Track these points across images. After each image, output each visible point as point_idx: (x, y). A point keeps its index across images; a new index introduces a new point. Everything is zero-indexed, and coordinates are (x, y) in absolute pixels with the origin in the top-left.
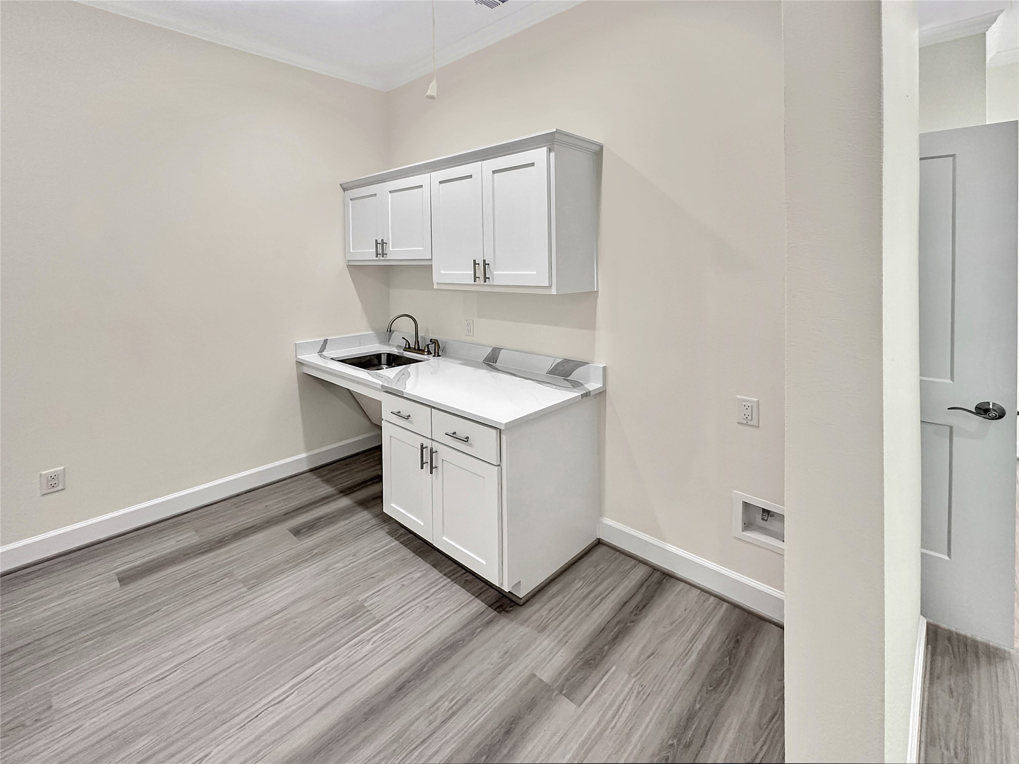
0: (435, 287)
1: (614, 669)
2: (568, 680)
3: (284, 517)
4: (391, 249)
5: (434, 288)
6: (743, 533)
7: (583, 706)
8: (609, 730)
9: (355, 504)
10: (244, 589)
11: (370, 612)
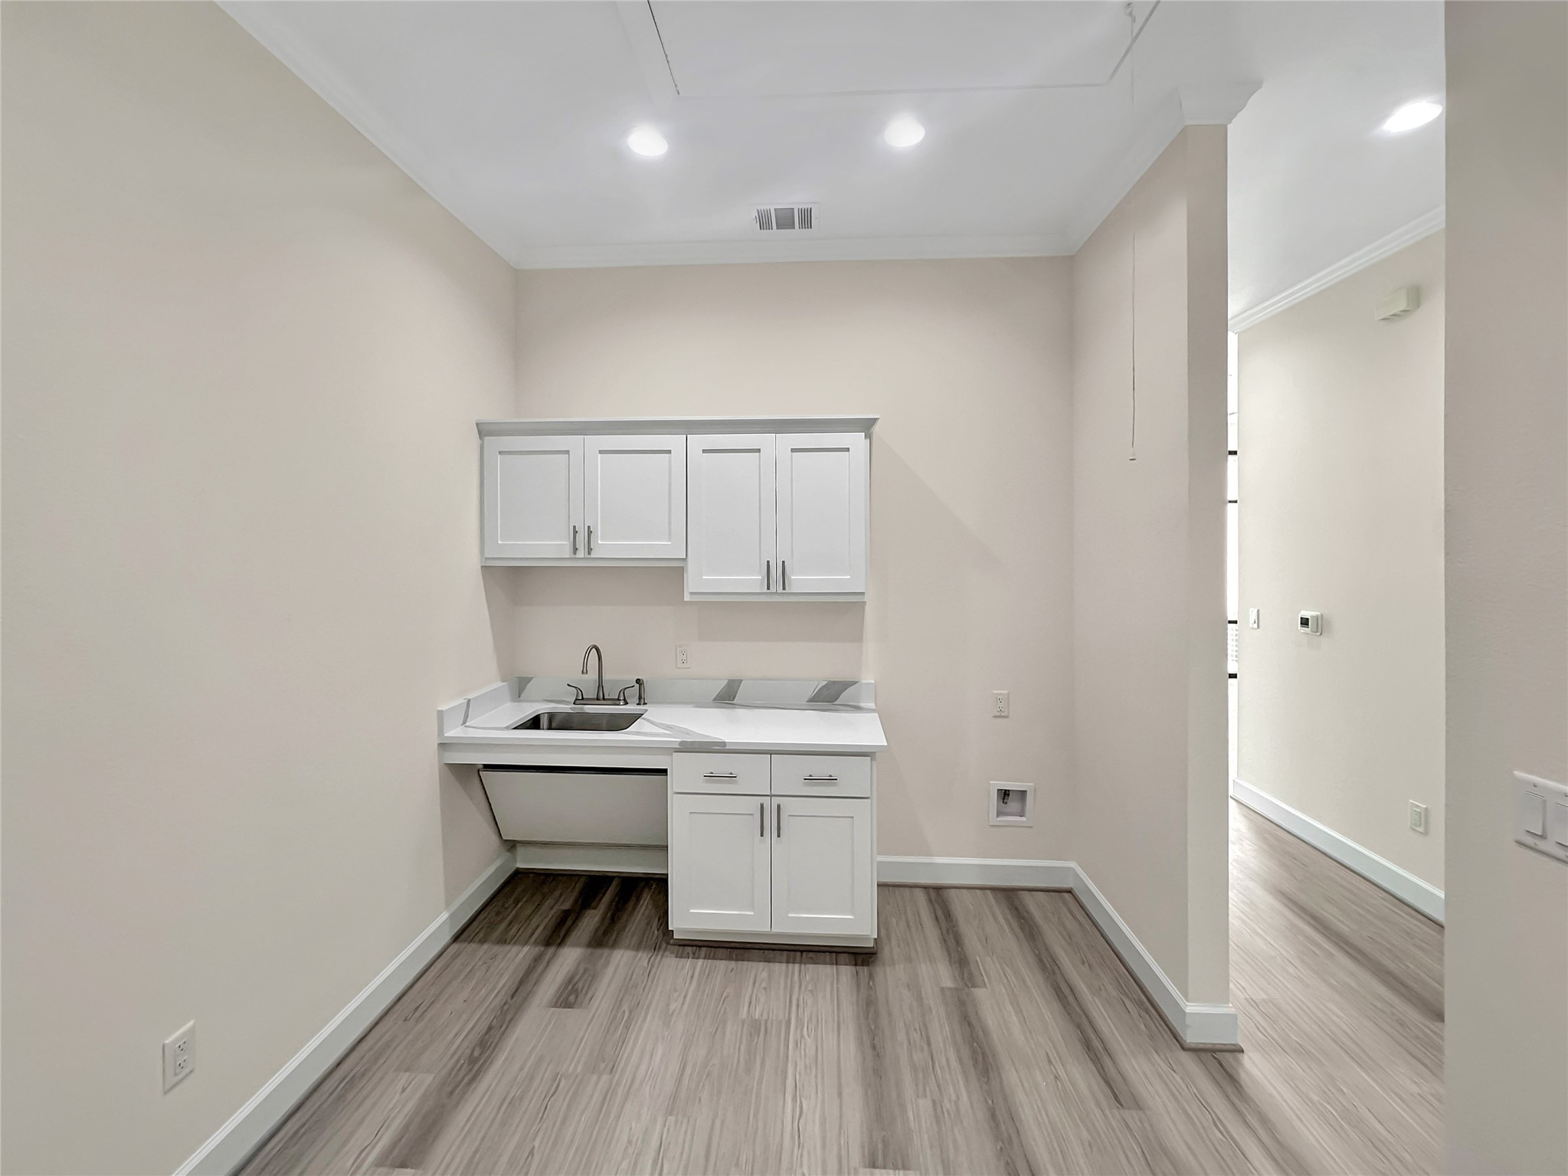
0: (687, 598)
1: (978, 958)
2: (963, 978)
3: (518, 999)
4: (600, 542)
5: (685, 600)
6: (998, 819)
7: (988, 985)
8: (1015, 989)
9: (589, 950)
10: (605, 1077)
11: (769, 1021)
